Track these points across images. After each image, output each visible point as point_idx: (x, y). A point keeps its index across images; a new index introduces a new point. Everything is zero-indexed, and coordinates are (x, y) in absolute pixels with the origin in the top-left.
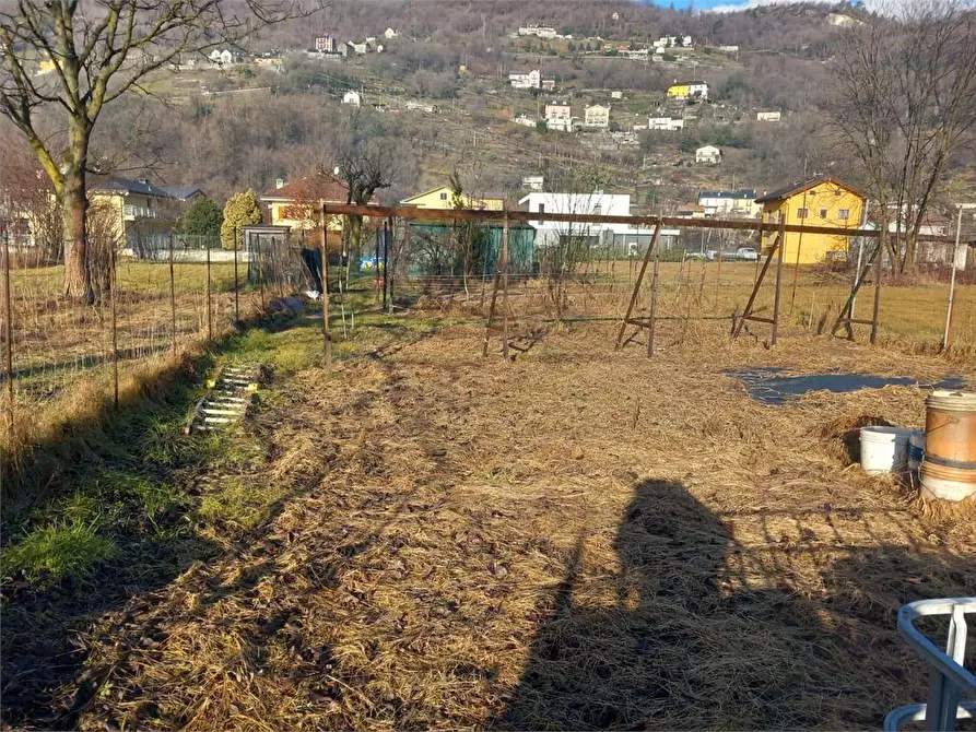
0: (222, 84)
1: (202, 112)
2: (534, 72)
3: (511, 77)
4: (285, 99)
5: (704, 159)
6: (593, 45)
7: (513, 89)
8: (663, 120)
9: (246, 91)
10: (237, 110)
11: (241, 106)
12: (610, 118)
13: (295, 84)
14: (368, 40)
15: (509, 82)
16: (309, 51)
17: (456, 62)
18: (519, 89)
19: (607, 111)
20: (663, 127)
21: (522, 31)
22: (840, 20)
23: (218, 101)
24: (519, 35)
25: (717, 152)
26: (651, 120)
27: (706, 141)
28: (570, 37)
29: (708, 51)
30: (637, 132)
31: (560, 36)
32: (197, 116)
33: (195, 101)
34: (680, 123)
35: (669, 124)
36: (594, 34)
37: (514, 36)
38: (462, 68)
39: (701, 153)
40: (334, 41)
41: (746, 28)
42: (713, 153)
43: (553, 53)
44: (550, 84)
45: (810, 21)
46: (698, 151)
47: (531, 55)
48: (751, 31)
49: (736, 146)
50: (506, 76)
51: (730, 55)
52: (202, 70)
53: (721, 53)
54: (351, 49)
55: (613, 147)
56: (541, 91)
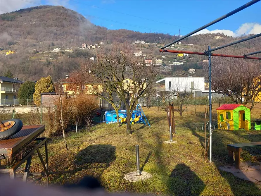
0: (55, 55)
1: (49, 63)
2: (141, 52)
3: (135, 53)
4: (73, 59)
5: (191, 72)
6: (155, 45)
7: (135, 56)
8: (177, 63)
9: (62, 57)
10: (59, 62)
11: (60, 61)
12: (163, 62)
13: (76, 55)
14: (96, 45)
15: (134, 55)
16: (80, 48)
17: (120, 50)
18: (137, 56)
19: (162, 61)
20: (178, 65)
21: (136, 42)
22: (218, 37)
23: (54, 60)
24: (135, 43)
25: (195, 70)
26: (174, 63)
27: (191, 68)
28: (148, 43)
29: (186, 45)
30: (171, 66)
31: (146, 43)
32: (48, 64)
33: (47, 61)
34: (182, 63)
35: (179, 64)
36: (155, 42)
37: (134, 43)
38: (121, 51)
39: (190, 71)
40: (87, 45)
41: (194, 40)
42: (193, 71)
43: (145, 47)
44: (145, 55)
45: (210, 38)
46: (189, 70)
47: (139, 48)
48: (196, 40)
49: (199, 69)
51: (191, 46)
52: (50, 53)
53: (189, 46)
54: (91, 47)
55: (164, 70)
56: (143, 57)
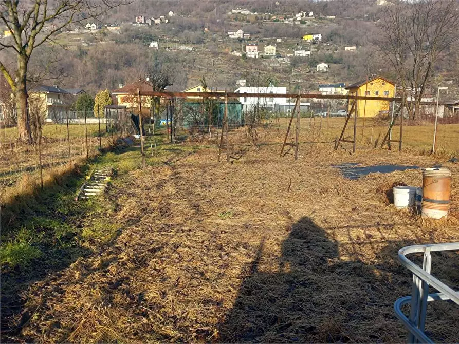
0: (92, 39)
1: (82, 53)
2: (240, 30)
3: (229, 33)
4: (122, 46)
5: (321, 70)
6: (267, 17)
7: (230, 38)
8: (301, 52)
9: (103, 43)
10: (100, 52)
11: (101, 50)
12: (276, 51)
13: (127, 39)
14: (161, 17)
15: (228, 36)
16: (133, 23)
17: (203, 27)
18: (233, 39)
19: (274, 48)
20: (301, 55)
21: (233, 11)
22: (382, 2)
23: (90, 48)
24: (232, 13)
25: (327, 66)
26: (295, 52)
27: (321, 61)
28: (256, 13)
29: (321, 19)
30: (289, 57)
31: (252, 13)
32: (81, 55)
33: (79, 48)
34: (309, 53)
35: (304, 53)
36: (267, 12)
37: (230, 13)
38: (206, 29)
40: (145, 18)
41: (338, 7)
42: (325, 66)
43: (249, 21)
44: (248, 36)
45: (368, 3)
46: (318, 66)
47: (238, 23)
48: (341, 9)
49: (335, 63)
50: (227, 32)
51: (331, 20)
52: (82, 33)
53: (327, 19)
54: (153, 21)
55: (278, 65)
56: (243, 39)
